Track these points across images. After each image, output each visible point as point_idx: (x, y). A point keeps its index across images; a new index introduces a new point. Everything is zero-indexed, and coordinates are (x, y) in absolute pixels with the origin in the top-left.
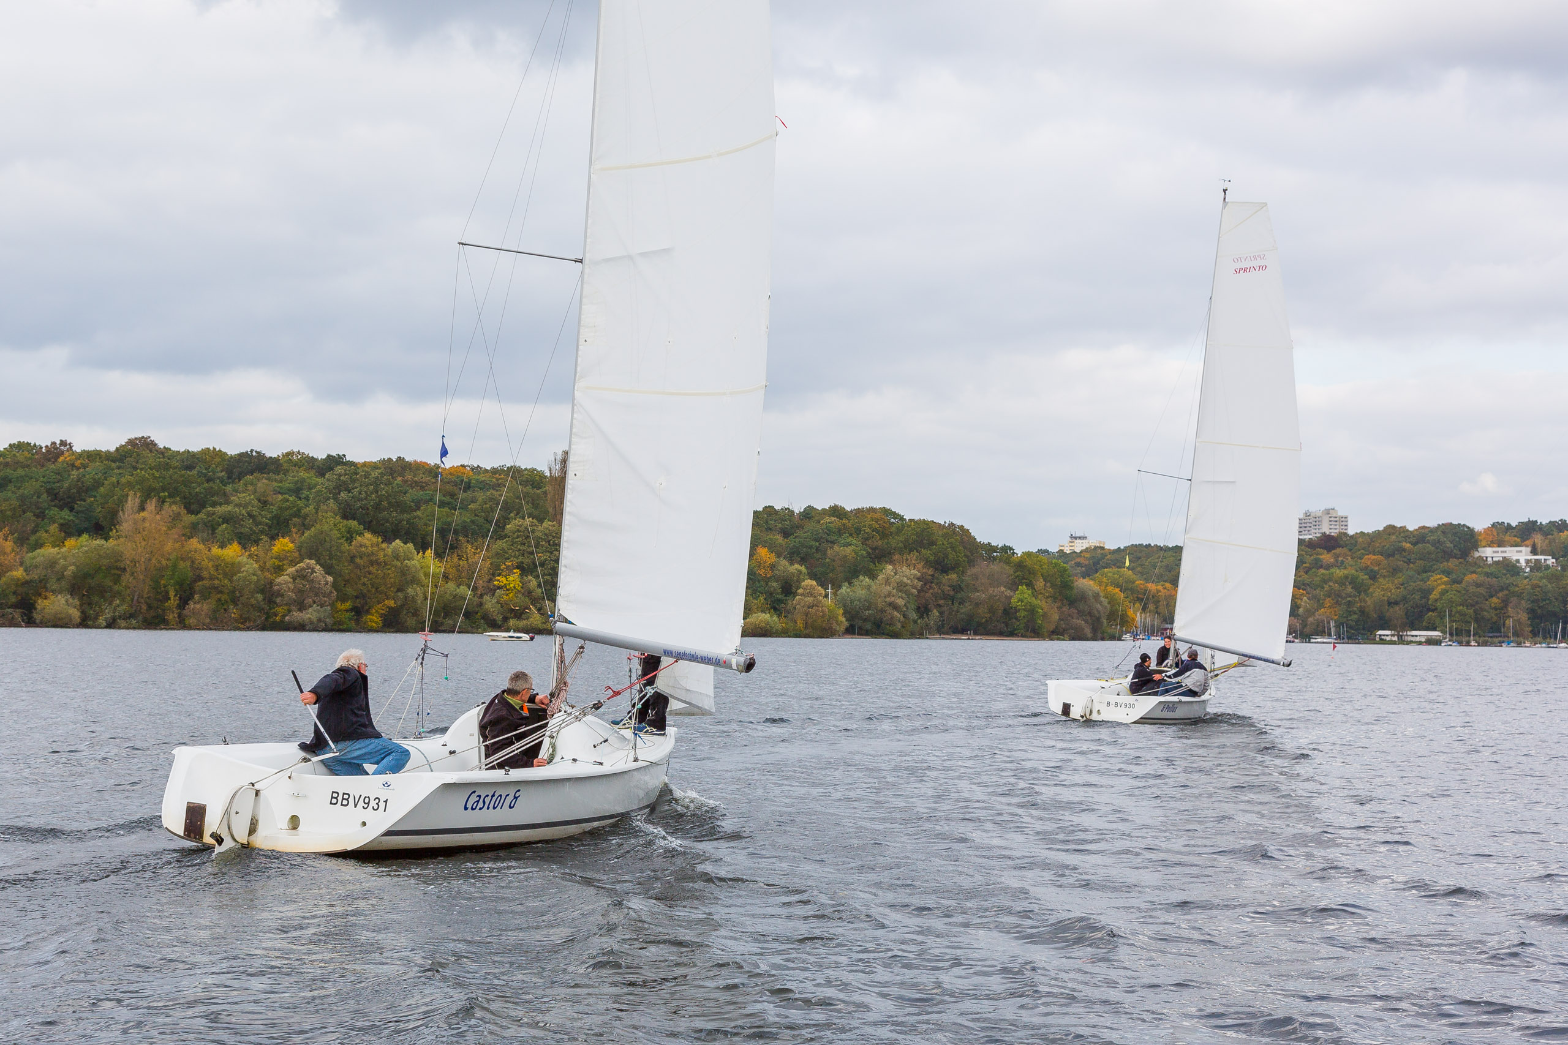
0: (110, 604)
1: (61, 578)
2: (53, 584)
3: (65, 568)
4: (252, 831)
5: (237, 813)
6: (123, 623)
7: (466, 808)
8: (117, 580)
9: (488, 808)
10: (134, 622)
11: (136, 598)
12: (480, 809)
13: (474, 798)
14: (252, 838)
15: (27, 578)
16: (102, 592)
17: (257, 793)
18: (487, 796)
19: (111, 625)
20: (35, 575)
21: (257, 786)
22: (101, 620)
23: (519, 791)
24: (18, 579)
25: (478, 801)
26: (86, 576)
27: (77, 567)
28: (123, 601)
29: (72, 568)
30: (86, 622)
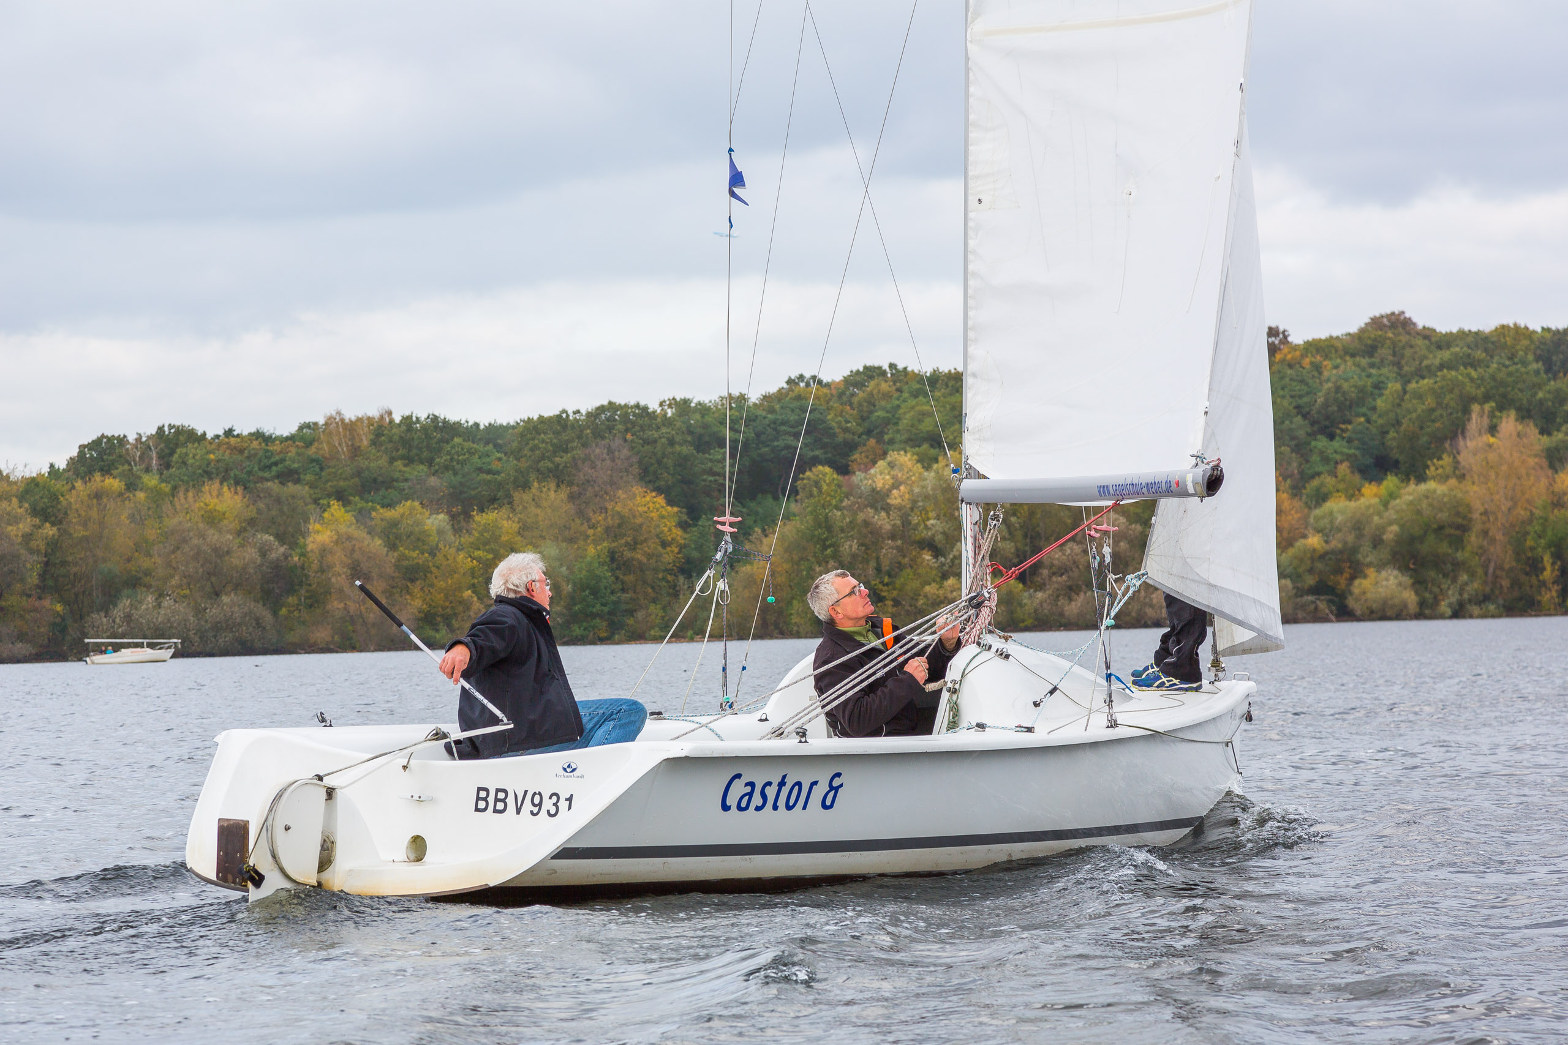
0: (1454, 580)
1: (1377, 542)
2: (1367, 555)
3: (1382, 529)
4: (325, 863)
5: (287, 828)
6: (1476, 610)
7: (725, 807)
8: (1458, 542)
9: (775, 807)
10: (1492, 607)
11: (1491, 570)
12: (758, 809)
13: (738, 789)
14: (326, 876)
15: (1327, 547)
16: (1437, 562)
17: (330, 793)
18: (769, 784)
19: (1459, 613)
20: (1336, 544)
21: (328, 781)
22: (1444, 607)
23: (838, 775)
24: (1314, 550)
25: (750, 794)
26: (1412, 540)
27: (1402, 526)
28: (1472, 575)
29: (1395, 528)
30: (1425, 611)
